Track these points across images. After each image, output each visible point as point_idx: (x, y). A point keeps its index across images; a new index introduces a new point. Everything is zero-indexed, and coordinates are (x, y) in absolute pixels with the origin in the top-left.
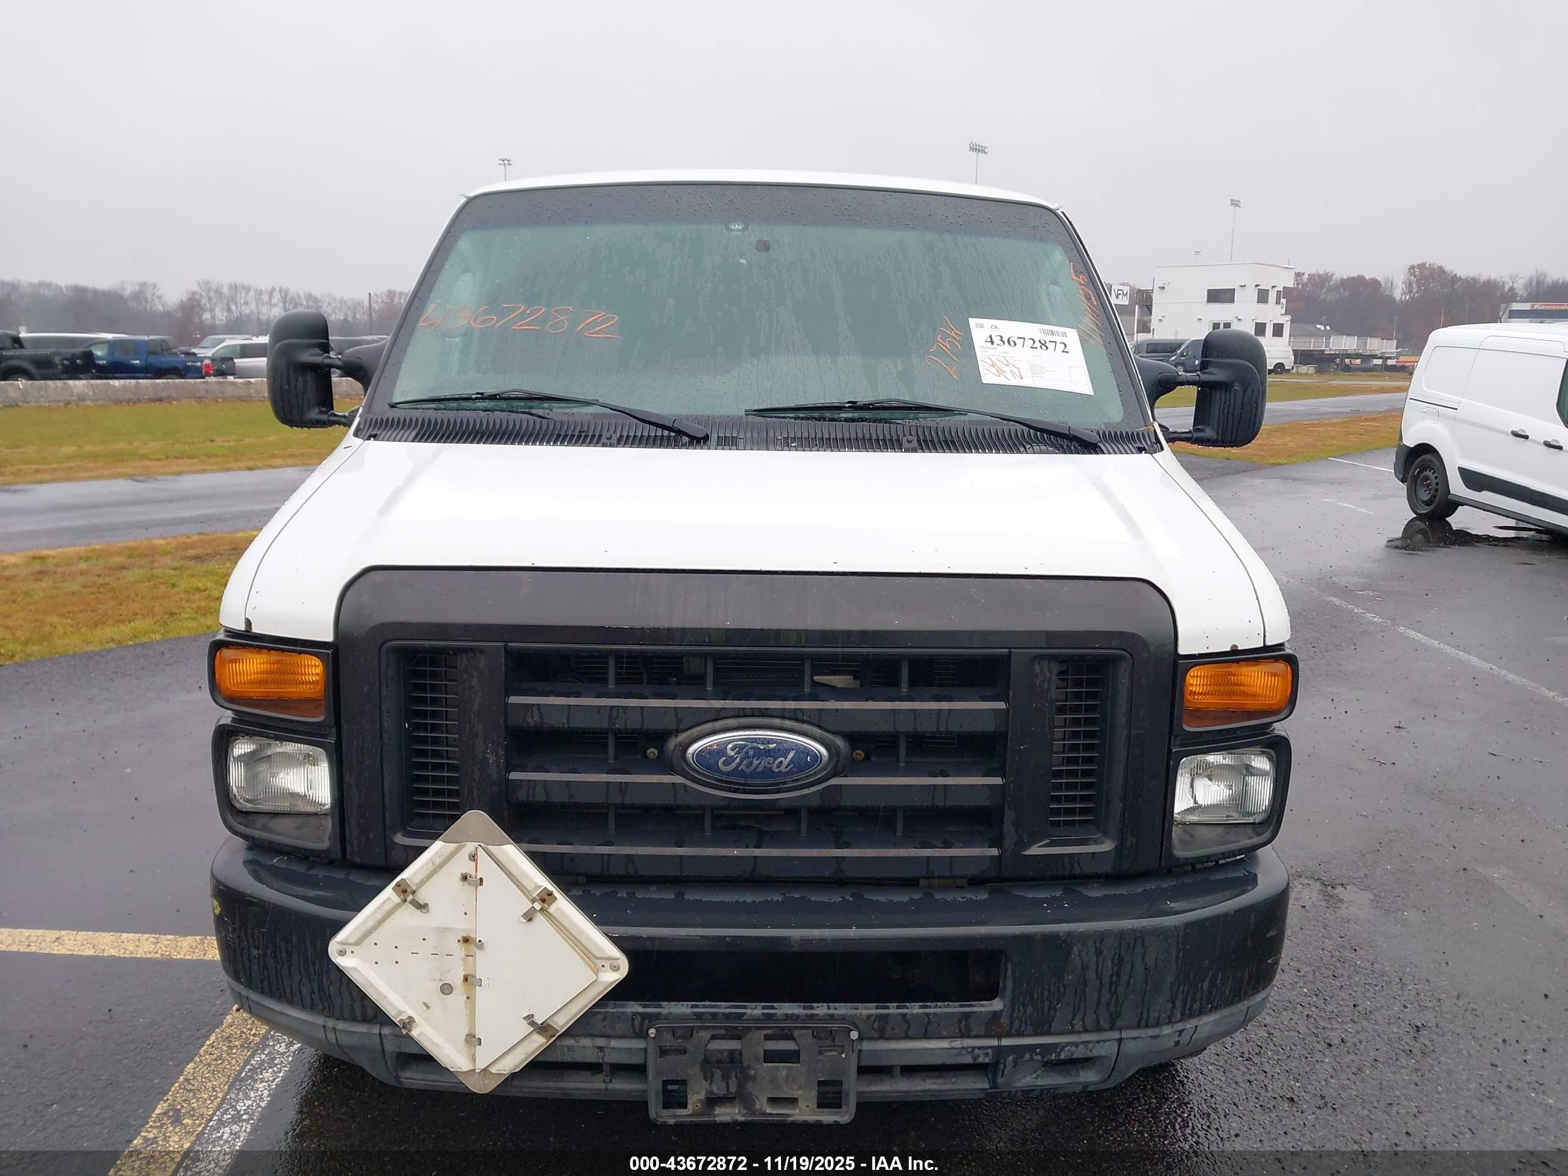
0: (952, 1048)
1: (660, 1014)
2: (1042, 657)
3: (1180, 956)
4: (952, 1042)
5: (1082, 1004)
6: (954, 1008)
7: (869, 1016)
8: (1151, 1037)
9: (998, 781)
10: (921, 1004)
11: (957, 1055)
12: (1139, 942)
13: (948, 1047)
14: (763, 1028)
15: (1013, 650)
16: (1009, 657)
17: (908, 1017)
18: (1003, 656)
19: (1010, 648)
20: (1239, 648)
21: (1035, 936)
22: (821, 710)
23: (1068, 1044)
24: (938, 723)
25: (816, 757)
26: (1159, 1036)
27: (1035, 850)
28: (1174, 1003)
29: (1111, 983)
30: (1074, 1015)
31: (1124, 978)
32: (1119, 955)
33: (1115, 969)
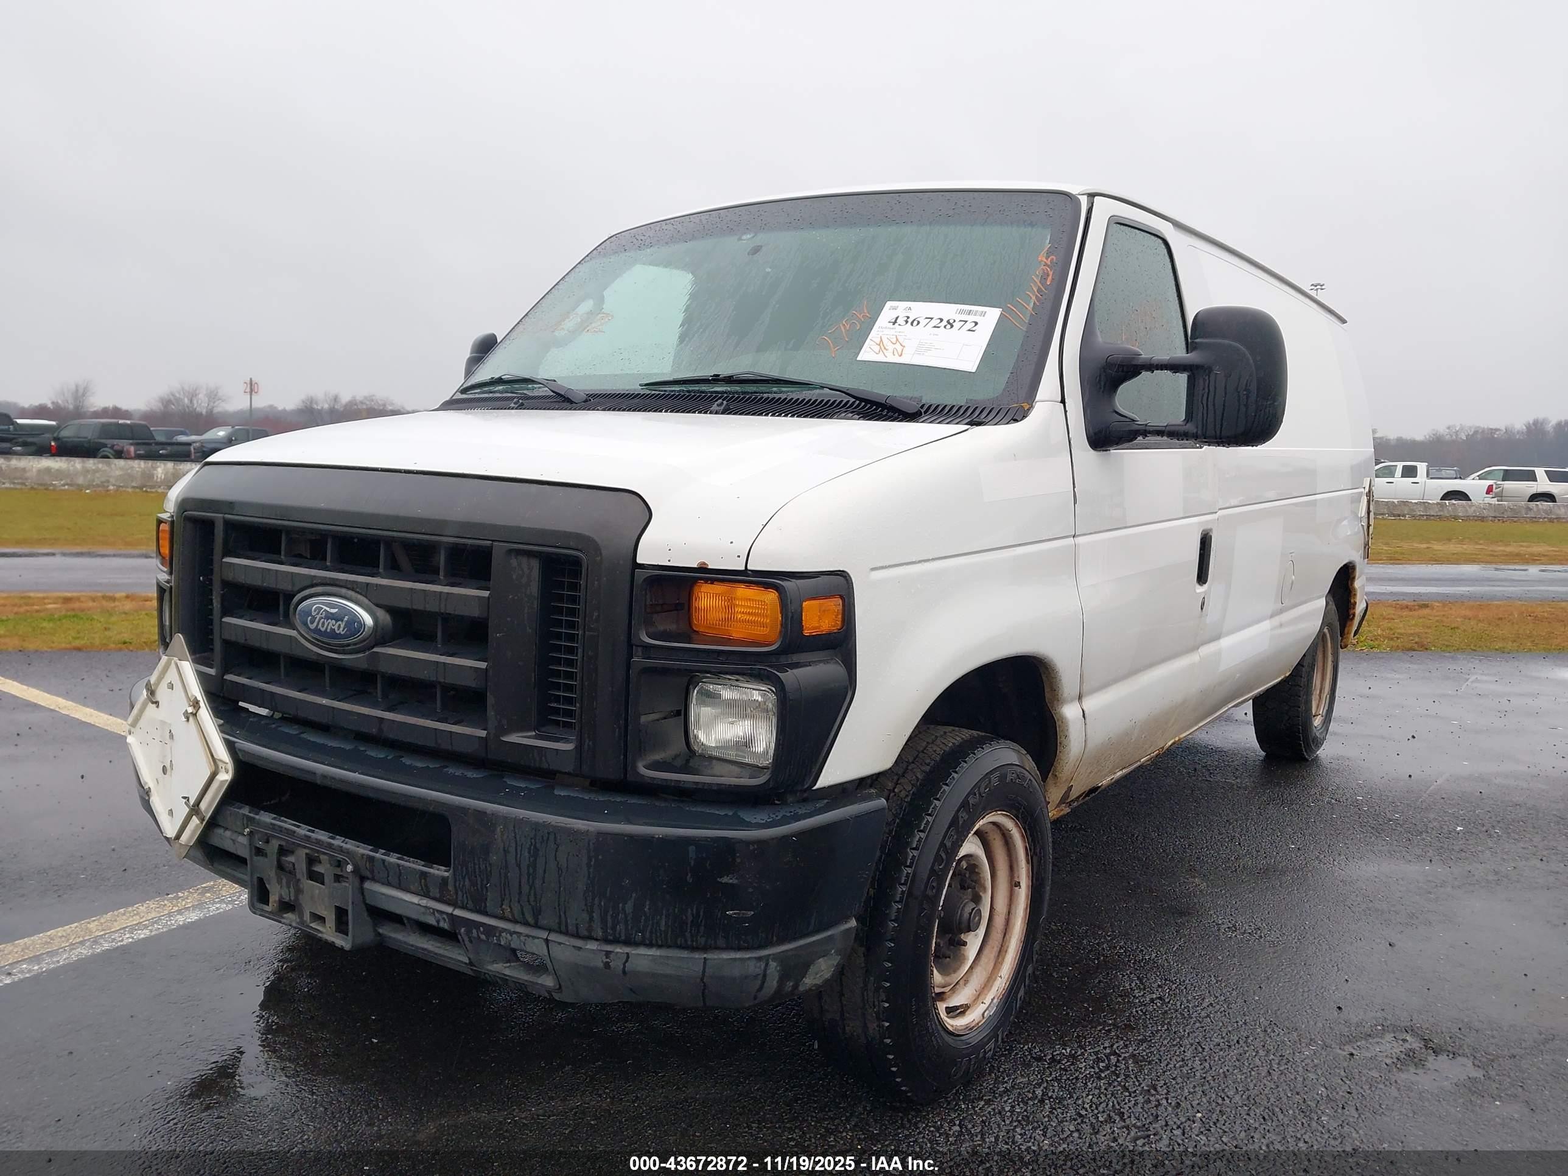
0: (419, 905)
1: (254, 818)
2: (519, 552)
3: (592, 863)
4: (421, 899)
5: (507, 890)
6: (417, 865)
7: (363, 855)
8: (574, 946)
9: (483, 665)
10: (399, 856)
11: (424, 913)
12: (552, 837)
13: (416, 902)
14: (305, 847)
15: (495, 543)
16: (491, 547)
17: (386, 864)
18: (487, 547)
19: (493, 541)
20: (710, 567)
21: (469, 809)
22: (368, 584)
23: (505, 930)
24: (440, 605)
25: (362, 624)
26: (581, 948)
27: (514, 738)
28: (590, 913)
29: (529, 874)
30: (503, 900)
31: (540, 871)
32: (535, 847)
33: (531, 859)
